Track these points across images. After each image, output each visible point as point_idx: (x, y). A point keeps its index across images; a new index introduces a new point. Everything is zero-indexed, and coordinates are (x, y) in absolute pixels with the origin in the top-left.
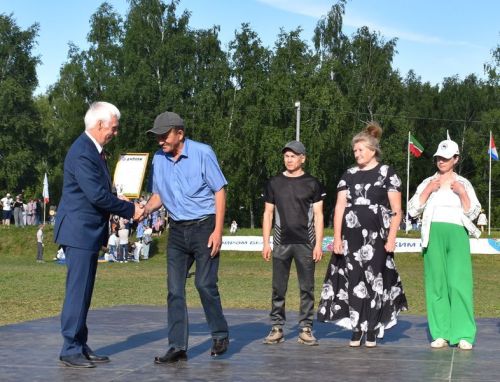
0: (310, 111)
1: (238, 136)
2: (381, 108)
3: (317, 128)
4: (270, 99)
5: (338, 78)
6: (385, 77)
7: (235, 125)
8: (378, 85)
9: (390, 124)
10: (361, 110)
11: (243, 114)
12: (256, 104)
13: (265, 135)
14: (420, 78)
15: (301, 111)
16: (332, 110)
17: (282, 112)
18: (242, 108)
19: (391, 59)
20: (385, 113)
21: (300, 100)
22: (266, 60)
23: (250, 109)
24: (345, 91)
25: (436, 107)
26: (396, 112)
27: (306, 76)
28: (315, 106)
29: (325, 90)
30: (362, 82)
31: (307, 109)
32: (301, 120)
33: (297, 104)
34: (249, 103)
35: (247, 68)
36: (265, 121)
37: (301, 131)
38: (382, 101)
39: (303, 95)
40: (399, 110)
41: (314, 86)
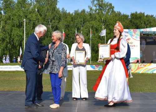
0: (29, 22)
1: (4, 31)
2: (53, 21)
3: (31, 28)
4: (15, 18)
5: (38, 11)
6: (54, 10)
7: (3, 27)
8: (52, 13)
9: (57, 26)
10: (46, 22)
11: (6, 23)
12: (10, 20)
13: (13, 31)
14: (66, 11)
15: (26, 22)
16: (36, 22)
17: (19, 22)
18: (6, 21)
19: (57, 4)
20: (55, 23)
21: (25, 18)
22: (13, 4)
23: (8, 21)
24: (41, 15)
25: (72, 21)
26: (59, 22)
27: (27, 10)
28: (30, 20)
29: (34, 15)
30: (47, 12)
31: (28, 21)
32: (26, 25)
33: (25, 20)
34: (8, 19)
35: (7, 7)
36: (13, 26)
37: (26, 29)
38: (54, 19)
39: (26, 17)
40: (59, 21)
41: (30, 13)
